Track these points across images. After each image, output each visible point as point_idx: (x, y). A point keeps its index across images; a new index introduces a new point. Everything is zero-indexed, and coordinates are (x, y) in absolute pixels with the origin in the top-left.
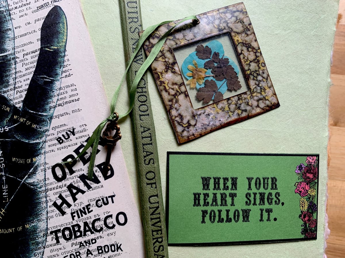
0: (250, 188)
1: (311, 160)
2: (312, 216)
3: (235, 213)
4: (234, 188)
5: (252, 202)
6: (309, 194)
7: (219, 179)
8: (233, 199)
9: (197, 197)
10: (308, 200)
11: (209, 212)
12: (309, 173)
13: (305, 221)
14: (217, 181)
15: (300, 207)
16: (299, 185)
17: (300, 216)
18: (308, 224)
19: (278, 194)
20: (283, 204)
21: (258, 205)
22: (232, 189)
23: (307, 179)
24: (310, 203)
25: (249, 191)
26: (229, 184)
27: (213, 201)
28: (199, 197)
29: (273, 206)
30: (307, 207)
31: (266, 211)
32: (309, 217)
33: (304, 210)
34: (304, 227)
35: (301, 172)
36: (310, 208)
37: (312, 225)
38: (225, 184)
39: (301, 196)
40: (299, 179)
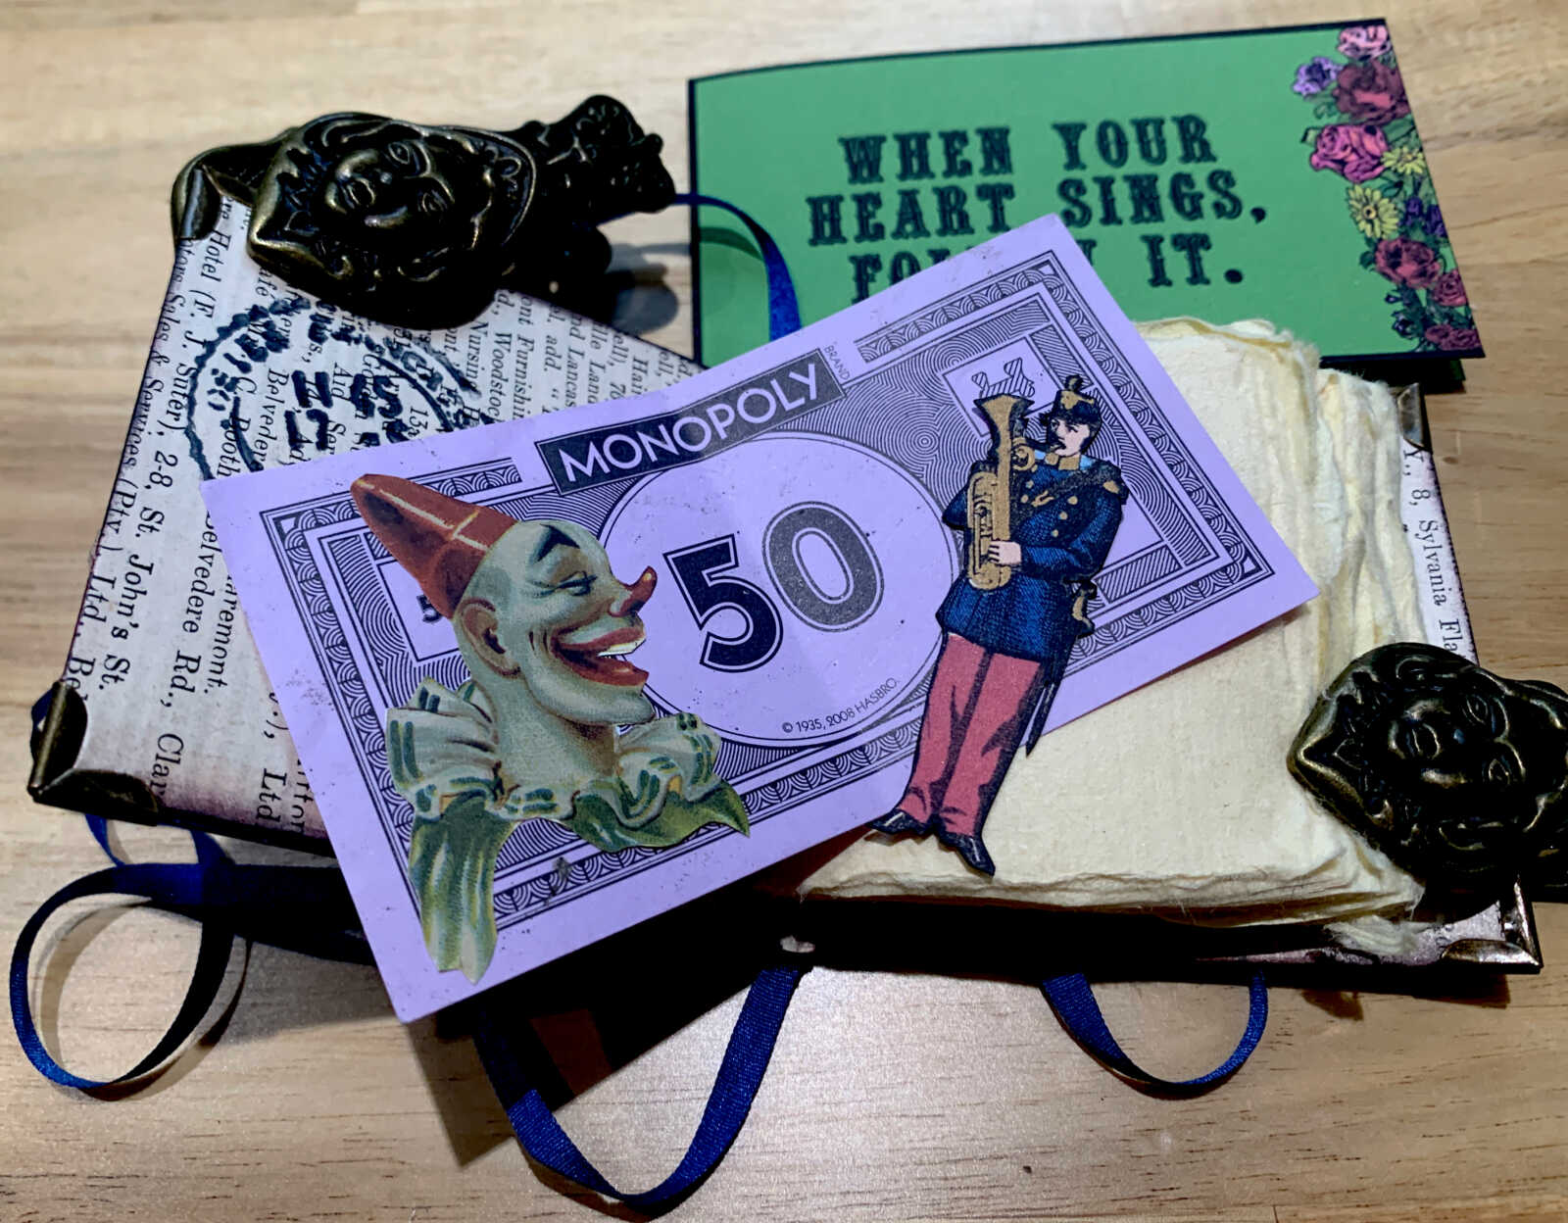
0: (1074, 160)
1: (1362, 42)
2: (1435, 260)
4: (997, 166)
5: (1098, 212)
6: (1389, 168)
7: (923, 138)
8: (997, 208)
9: (826, 211)
10: (1394, 191)
11: (886, 262)
12: (1368, 89)
13: (1404, 281)
14: (913, 148)
15: (1357, 223)
16: (1326, 140)
17: (1367, 261)
18: (1422, 294)
19: (1222, 181)
20: (1259, 214)
21: (1127, 222)
22: (987, 170)
23: (1361, 113)
24: (1407, 204)
25: (1076, 174)
26: (973, 152)
27: (901, 220)
28: (835, 210)
29: (1208, 224)
30: (1396, 221)
31: (1175, 244)
32: (1421, 262)
33: (1382, 233)
34: (1404, 304)
35: (1323, 89)
36: (1413, 226)
37: (1447, 295)
38: (951, 155)
39: (1347, 179)
40: (1319, 117)
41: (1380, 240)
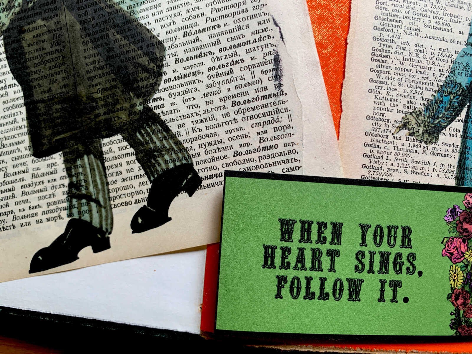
0: (363, 243)
2: (470, 299)
3: (335, 285)
4: (336, 241)
5: (367, 267)
6: (466, 258)
7: (310, 223)
8: (332, 261)
9: (270, 252)
10: (465, 268)
11: (289, 280)
12: (467, 223)
13: (458, 305)
14: (306, 226)
15: (450, 281)
16: (449, 243)
17: (449, 297)
18: (462, 312)
19: (412, 256)
20: (420, 274)
21: (376, 273)
22: (332, 243)
23: (463, 233)
24: (467, 274)
25: (363, 249)
26: (328, 233)
27: (297, 261)
28: (273, 252)
29: (403, 277)
30: (462, 281)
31: (390, 284)
32: (465, 299)
33: (457, 285)
34: (455, 316)
35: (454, 220)
36: (466, 284)
37: (469, 313)
38: (320, 233)
39: (452, 262)
40: (450, 233)
41: (455, 288)
